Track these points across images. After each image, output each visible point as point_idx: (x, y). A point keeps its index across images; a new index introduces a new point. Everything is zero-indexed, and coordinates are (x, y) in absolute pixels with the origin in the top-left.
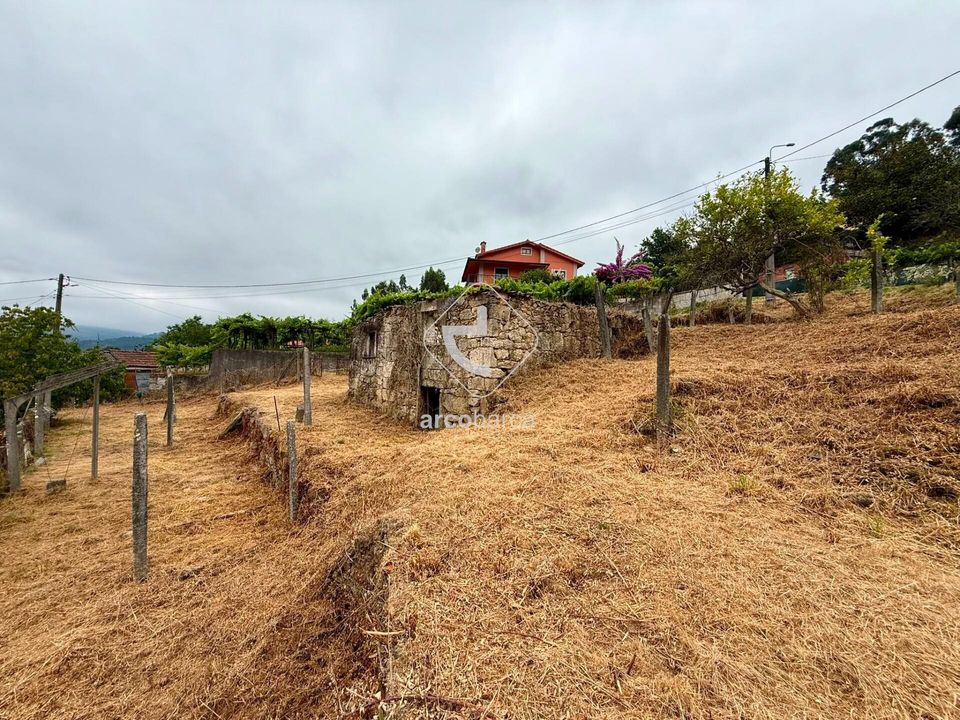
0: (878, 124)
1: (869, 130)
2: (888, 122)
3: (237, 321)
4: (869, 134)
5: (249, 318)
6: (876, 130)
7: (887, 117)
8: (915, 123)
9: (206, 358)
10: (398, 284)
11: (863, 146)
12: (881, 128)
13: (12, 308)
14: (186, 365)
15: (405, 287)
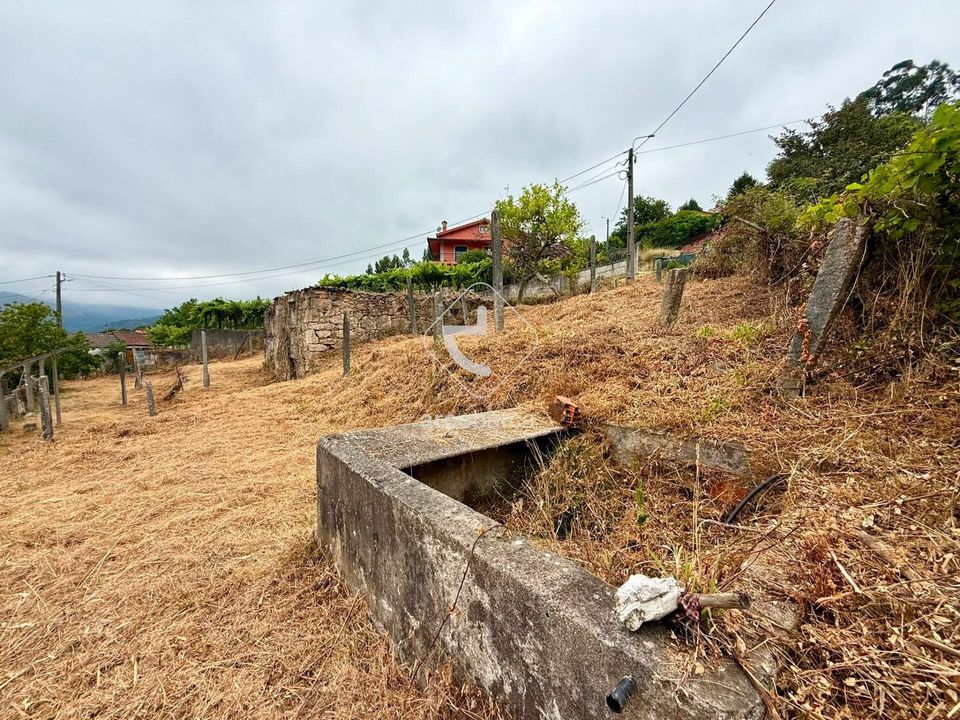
0: (897, 67)
1: (885, 74)
2: (908, 65)
3: (210, 305)
4: (886, 79)
5: (221, 302)
6: (894, 74)
7: (906, 59)
8: (934, 65)
9: (186, 338)
10: (401, 258)
11: (880, 93)
12: (901, 72)
13: (12, 304)
14: (172, 343)
15: (409, 261)
